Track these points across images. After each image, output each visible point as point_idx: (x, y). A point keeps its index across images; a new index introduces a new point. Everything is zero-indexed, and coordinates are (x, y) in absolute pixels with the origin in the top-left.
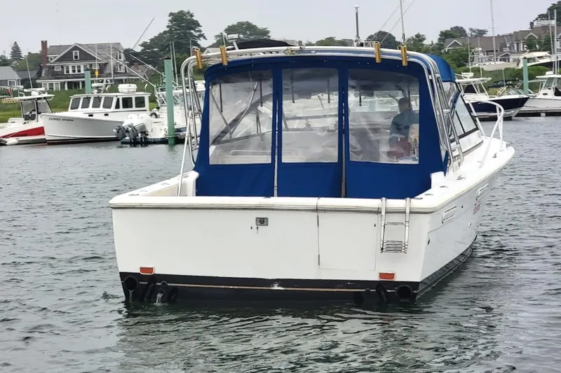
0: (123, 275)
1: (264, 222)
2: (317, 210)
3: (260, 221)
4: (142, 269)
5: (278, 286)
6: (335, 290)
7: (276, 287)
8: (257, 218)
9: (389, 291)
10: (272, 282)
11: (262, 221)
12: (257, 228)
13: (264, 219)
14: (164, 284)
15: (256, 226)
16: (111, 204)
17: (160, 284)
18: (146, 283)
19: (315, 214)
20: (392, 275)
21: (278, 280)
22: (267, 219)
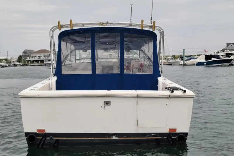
0: (27, 134)
1: (108, 103)
2: (137, 97)
3: (106, 103)
4: (38, 130)
5: (116, 137)
6: (145, 138)
7: (114, 138)
8: (105, 102)
9: (173, 138)
10: (112, 135)
11: (107, 103)
12: (105, 107)
13: (108, 102)
14: (51, 138)
15: (104, 106)
16: (20, 96)
17: (49, 138)
18: (41, 138)
19: (135, 99)
20: (175, 130)
21: (115, 134)
22: (110, 102)
